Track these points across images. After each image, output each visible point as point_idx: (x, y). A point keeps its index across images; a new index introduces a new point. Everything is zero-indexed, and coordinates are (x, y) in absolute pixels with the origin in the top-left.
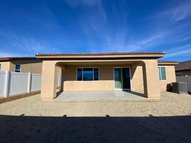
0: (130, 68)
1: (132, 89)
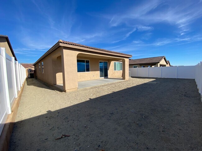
0: (108, 62)
1: (109, 77)
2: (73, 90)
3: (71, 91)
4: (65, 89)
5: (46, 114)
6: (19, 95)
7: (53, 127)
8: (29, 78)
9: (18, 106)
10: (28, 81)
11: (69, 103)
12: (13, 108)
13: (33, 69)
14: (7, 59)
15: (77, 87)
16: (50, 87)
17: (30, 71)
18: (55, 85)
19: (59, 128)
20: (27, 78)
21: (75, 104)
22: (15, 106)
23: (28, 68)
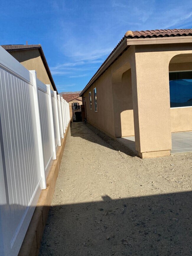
2: (159, 155)
3: (154, 156)
4: (140, 150)
5: (101, 202)
6: (58, 154)
7: (114, 237)
8: (74, 121)
9: (57, 176)
10: (73, 127)
11: (150, 186)
12: (49, 179)
13: (81, 103)
14: (39, 89)
15: (170, 147)
16: (109, 143)
17: (75, 107)
18: (120, 140)
19: (125, 243)
20: (71, 122)
21: (163, 193)
22: (51, 174)
23: (72, 102)
